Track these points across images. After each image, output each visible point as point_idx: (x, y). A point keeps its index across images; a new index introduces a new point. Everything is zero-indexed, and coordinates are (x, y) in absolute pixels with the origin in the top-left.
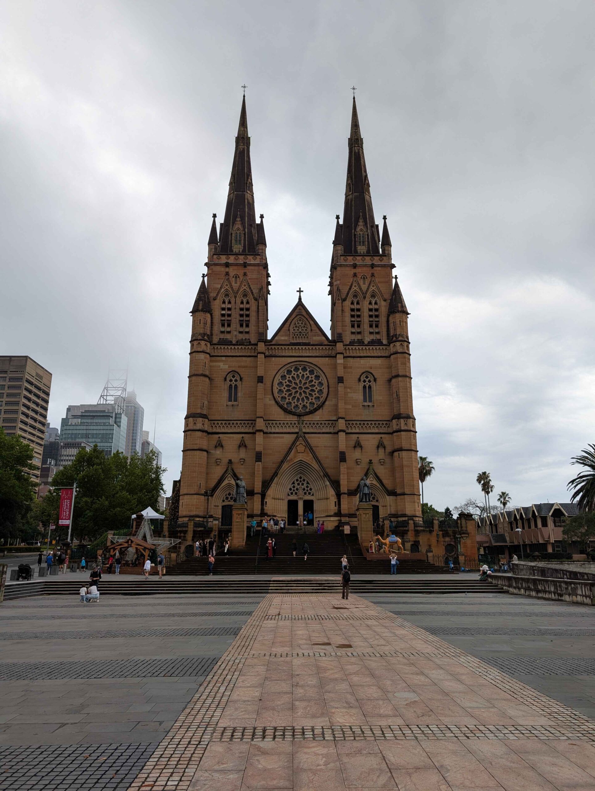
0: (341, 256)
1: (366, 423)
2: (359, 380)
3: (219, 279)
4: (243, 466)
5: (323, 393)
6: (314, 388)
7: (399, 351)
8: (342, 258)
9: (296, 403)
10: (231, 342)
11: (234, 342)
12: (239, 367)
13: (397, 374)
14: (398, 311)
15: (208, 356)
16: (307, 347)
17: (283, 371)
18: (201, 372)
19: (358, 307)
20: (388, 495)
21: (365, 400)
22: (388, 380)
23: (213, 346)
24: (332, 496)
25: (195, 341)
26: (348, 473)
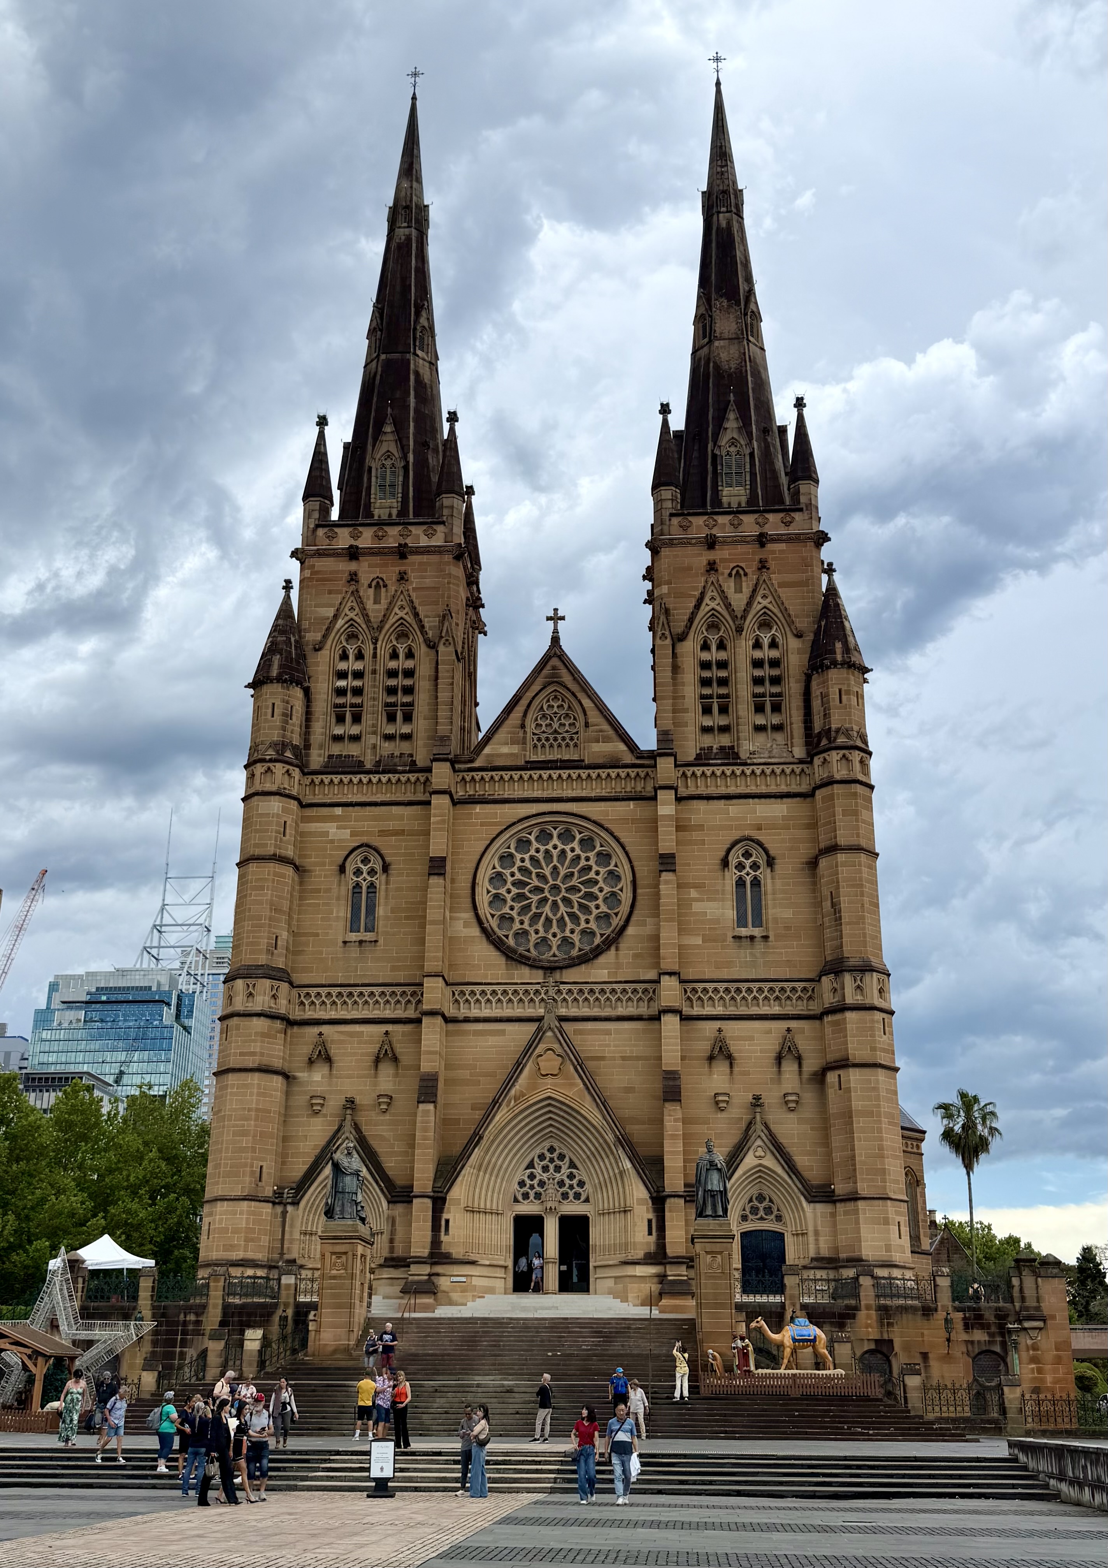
0: (672, 515)
1: (744, 986)
2: (725, 863)
3: (330, 592)
4: (387, 1117)
5: (620, 901)
6: (595, 890)
7: (838, 777)
8: (675, 521)
9: (542, 933)
10: (361, 763)
11: (368, 766)
12: (383, 833)
13: (833, 842)
14: (835, 664)
15: (294, 804)
16: (574, 773)
17: (507, 843)
18: (270, 850)
19: (722, 655)
20: (809, 1202)
21: (741, 921)
22: (808, 863)
23: (310, 777)
24: (640, 1202)
25: (258, 765)
26: (685, 1136)
